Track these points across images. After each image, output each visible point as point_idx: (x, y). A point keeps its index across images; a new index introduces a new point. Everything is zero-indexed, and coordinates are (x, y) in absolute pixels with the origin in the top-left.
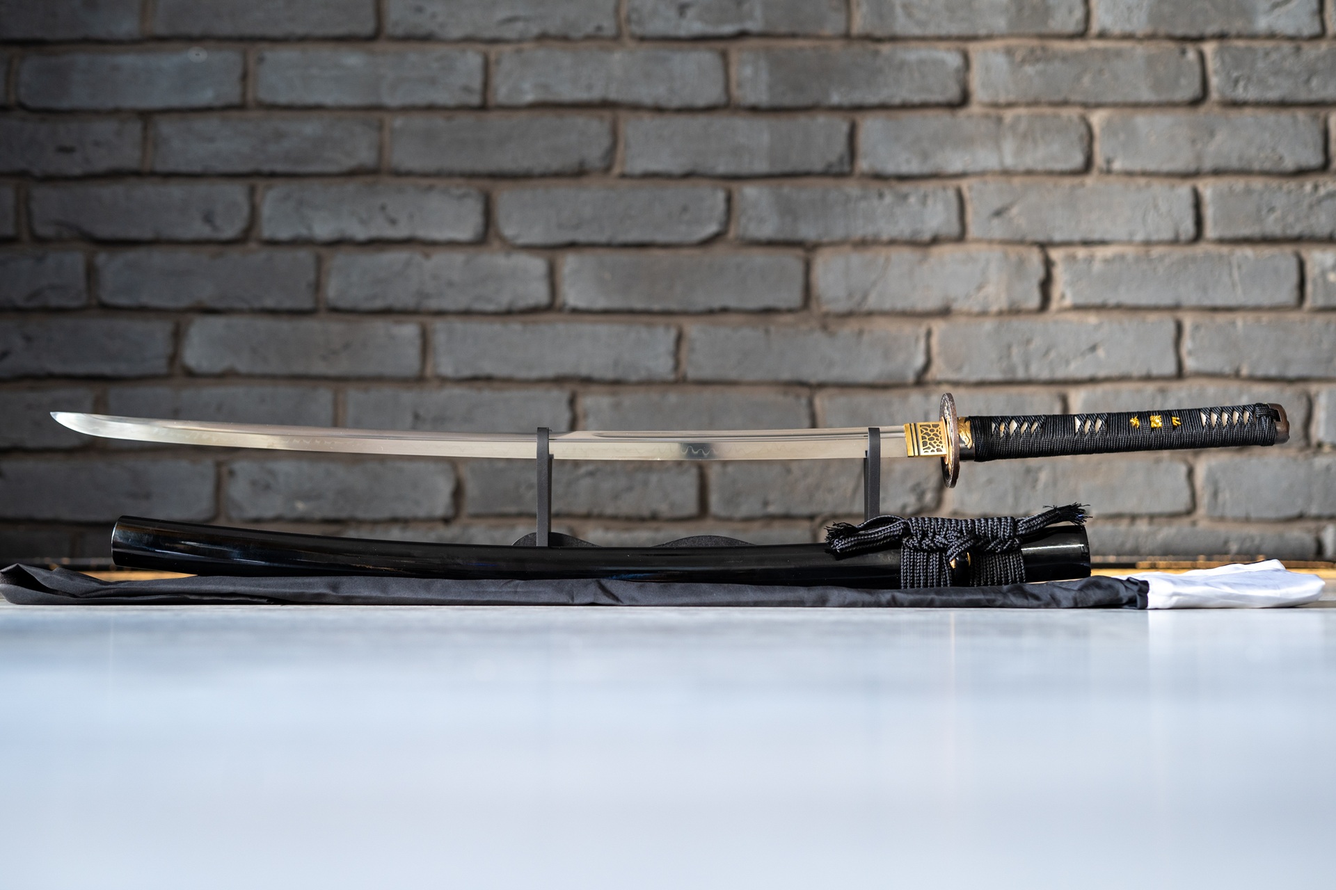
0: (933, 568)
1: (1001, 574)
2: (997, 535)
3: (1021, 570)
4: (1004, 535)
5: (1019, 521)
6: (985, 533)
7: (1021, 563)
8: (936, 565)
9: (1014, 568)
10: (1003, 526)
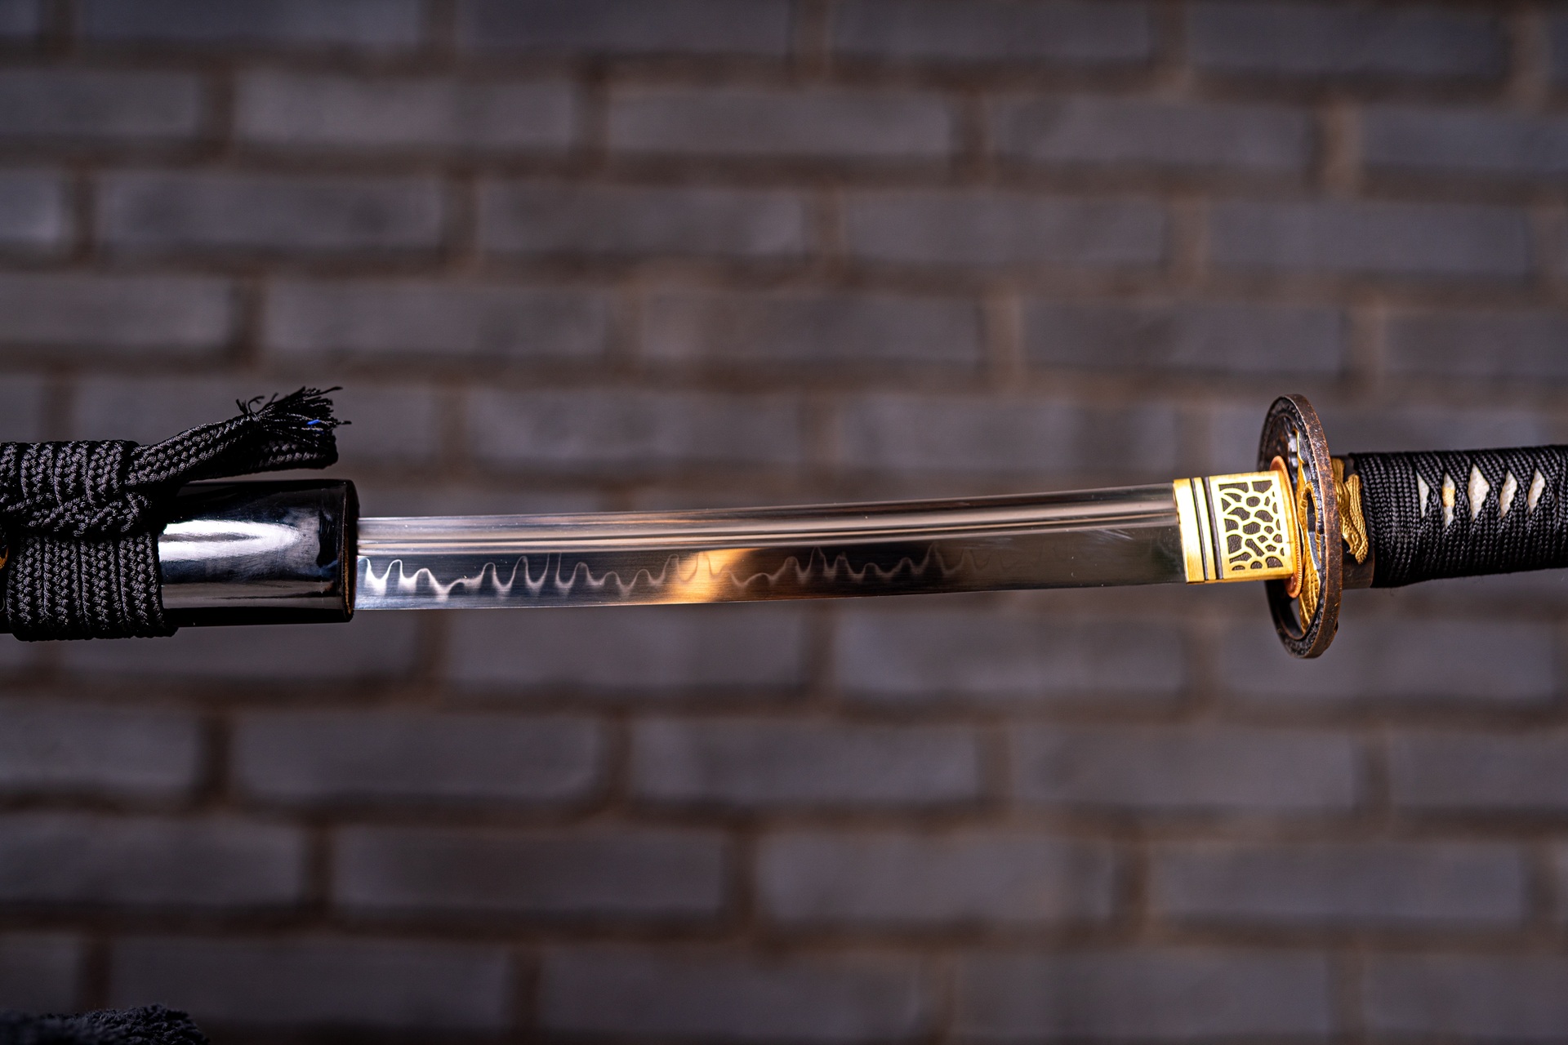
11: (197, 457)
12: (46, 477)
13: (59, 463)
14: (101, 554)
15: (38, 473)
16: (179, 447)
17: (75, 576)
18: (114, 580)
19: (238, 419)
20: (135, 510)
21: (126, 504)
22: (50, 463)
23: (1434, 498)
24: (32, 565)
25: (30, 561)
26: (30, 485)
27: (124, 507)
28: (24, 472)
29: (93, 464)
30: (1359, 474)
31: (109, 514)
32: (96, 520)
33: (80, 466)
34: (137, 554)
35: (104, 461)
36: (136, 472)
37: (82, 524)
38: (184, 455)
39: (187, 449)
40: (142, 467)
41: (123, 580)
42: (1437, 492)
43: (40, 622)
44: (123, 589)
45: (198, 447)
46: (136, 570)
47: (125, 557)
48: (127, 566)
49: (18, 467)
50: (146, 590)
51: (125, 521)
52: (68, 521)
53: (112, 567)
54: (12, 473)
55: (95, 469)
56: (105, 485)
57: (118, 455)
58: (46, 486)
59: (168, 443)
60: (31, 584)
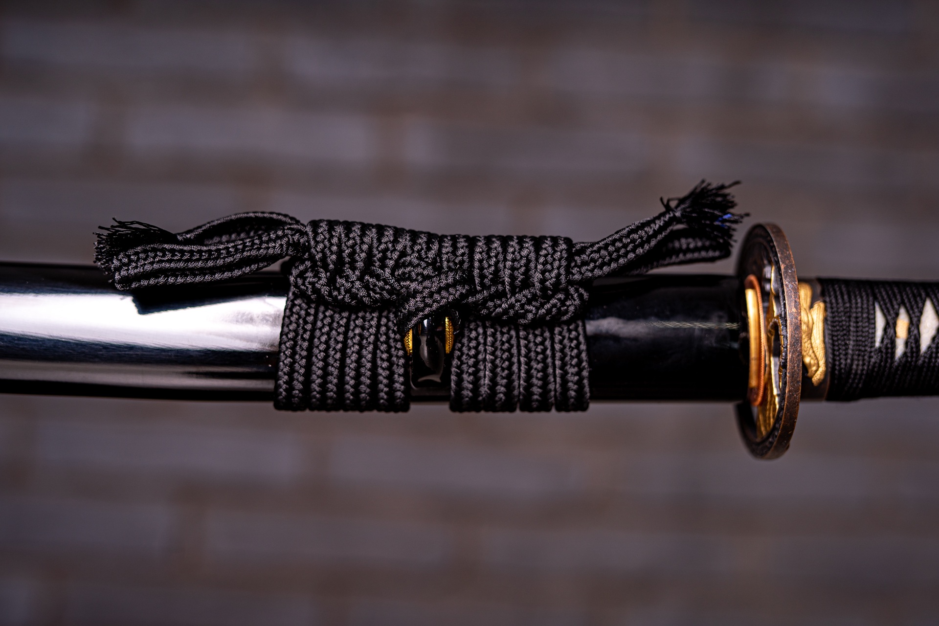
11: (634, 253)
12: (497, 271)
13: (510, 257)
14: (539, 339)
15: (490, 266)
16: (618, 244)
17: (515, 360)
18: (550, 364)
19: (663, 215)
20: (577, 302)
21: (568, 296)
22: (501, 257)
23: (889, 330)
24: (476, 348)
25: (473, 344)
26: (482, 276)
27: (566, 299)
28: (476, 264)
29: (542, 260)
30: (825, 302)
31: (554, 306)
32: (543, 311)
33: (529, 261)
34: (571, 340)
35: (552, 256)
36: (579, 267)
37: (530, 314)
38: (622, 251)
39: (625, 246)
40: (585, 263)
41: (558, 363)
42: (891, 325)
43: (480, 398)
44: (558, 371)
45: (635, 244)
46: (571, 355)
47: (561, 342)
48: (562, 351)
49: (471, 259)
50: (578, 373)
51: (566, 312)
52: (517, 311)
53: (549, 352)
54: (466, 266)
55: (544, 264)
56: (554, 280)
57: (564, 252)
58: (496, 278)
59: (608, 241)
60: (476, 365)
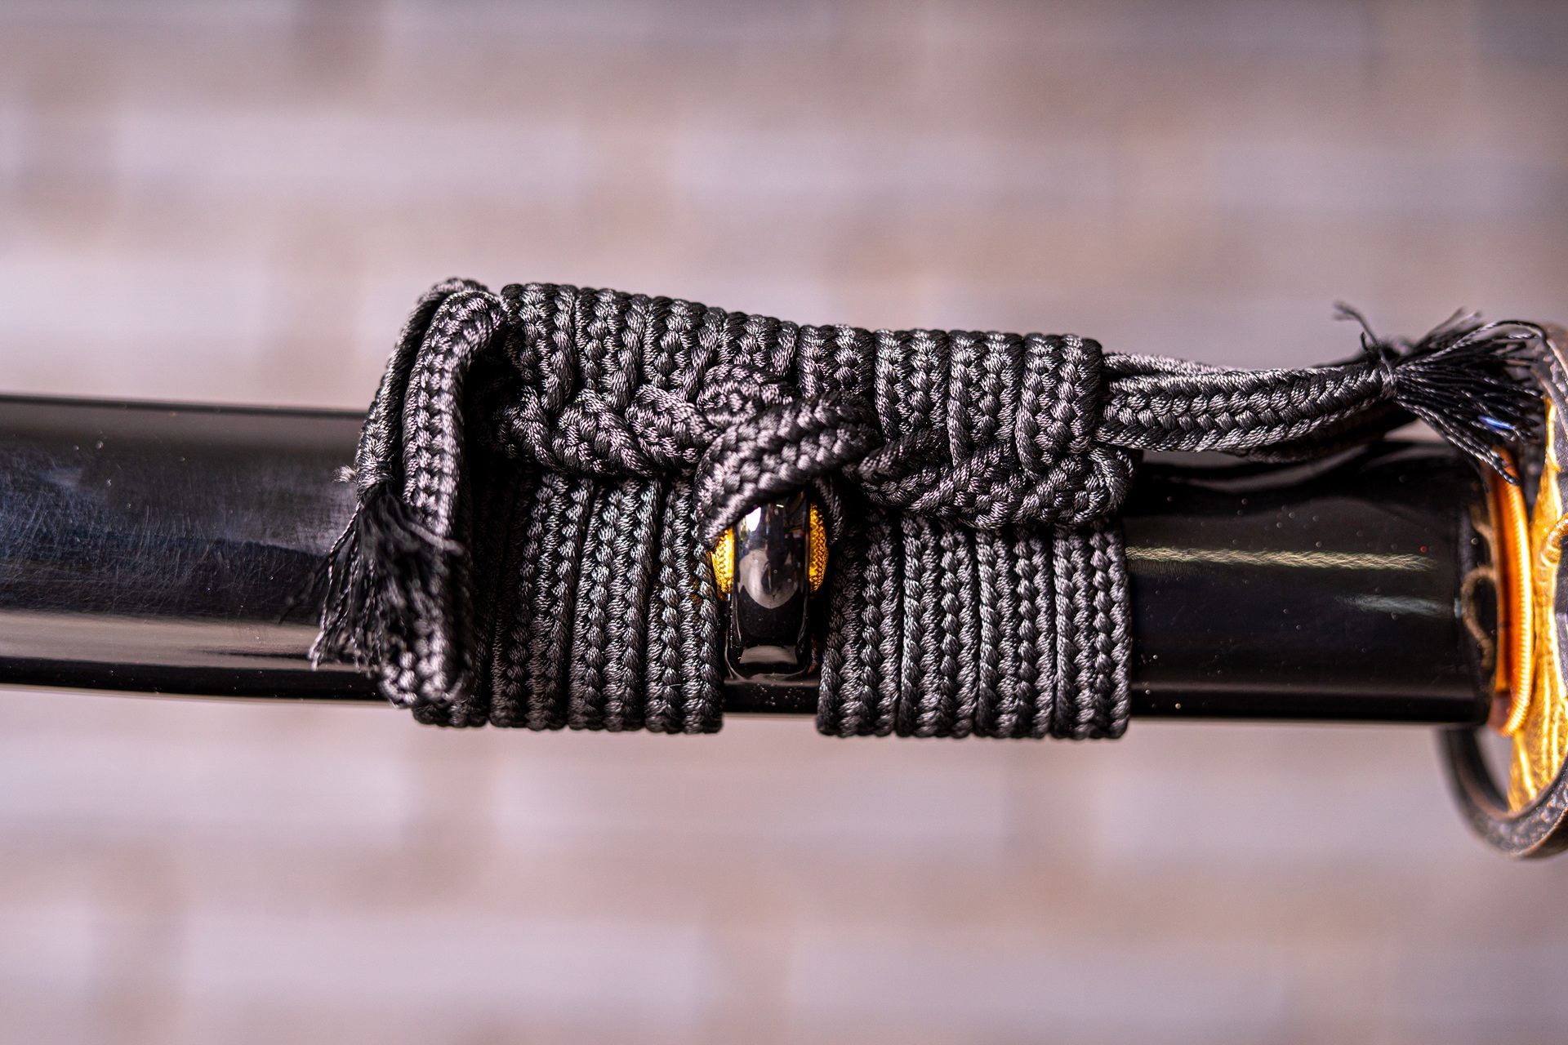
0: (612, 576)
1: (997, 657)
2: (997, 424)
3: (1109, 648)
4: (1033, 430)
5: (1130, 371)
6: (927, 407)
7: (1109, 604)
8: (630, 562)
9: (1072, 631)
10: (1032, 379)
